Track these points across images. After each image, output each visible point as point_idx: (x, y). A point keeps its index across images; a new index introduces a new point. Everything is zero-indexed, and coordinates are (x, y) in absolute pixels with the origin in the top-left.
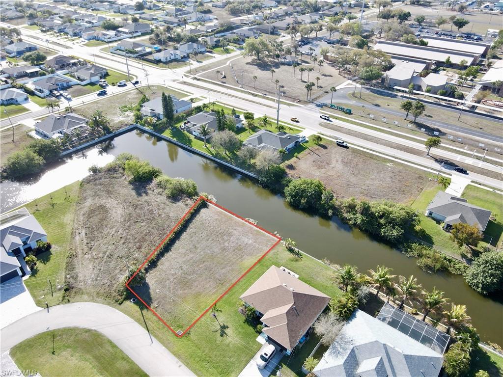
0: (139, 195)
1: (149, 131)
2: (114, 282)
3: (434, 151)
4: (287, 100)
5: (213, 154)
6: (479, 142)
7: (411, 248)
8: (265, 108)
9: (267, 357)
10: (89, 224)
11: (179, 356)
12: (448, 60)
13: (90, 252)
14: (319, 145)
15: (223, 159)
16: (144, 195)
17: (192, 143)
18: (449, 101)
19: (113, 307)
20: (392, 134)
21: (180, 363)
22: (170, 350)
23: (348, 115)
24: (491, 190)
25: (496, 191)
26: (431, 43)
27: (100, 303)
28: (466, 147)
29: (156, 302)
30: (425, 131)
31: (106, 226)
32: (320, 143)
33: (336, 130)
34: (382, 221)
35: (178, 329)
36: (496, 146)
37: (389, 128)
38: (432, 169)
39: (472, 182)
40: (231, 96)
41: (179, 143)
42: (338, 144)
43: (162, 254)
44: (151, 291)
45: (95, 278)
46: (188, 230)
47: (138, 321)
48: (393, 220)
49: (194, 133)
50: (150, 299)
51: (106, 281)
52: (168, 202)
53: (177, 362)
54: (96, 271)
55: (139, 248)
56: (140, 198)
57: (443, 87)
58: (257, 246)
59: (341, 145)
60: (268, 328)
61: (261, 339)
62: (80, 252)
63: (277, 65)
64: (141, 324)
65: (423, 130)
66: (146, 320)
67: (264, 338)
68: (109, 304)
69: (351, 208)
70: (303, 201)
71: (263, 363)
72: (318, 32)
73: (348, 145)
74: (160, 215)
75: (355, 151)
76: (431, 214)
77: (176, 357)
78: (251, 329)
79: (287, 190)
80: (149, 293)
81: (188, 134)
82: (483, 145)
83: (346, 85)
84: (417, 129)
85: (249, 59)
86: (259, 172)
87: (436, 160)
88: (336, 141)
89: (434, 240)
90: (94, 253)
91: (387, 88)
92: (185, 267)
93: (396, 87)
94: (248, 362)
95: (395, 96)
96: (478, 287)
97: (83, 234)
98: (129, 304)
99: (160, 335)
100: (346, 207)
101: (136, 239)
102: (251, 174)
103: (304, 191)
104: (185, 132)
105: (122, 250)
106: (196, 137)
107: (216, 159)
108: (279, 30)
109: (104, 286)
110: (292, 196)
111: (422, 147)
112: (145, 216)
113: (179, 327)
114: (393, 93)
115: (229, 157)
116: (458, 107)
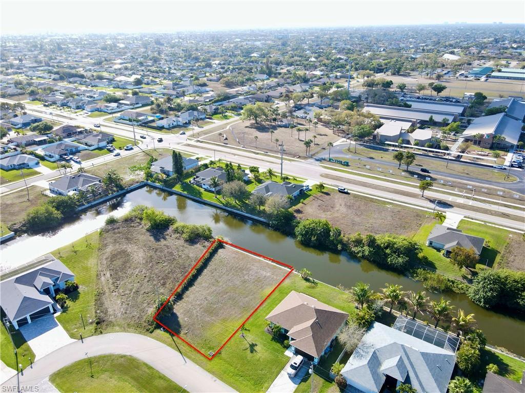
0: (157, 240)
1: (160, 187)
2: (143, 314)
3: (427, 193)
4: (288, 156)
5: (223, 204)
6: (467, 185)
7: (417, 273)
8: (268, 163)
9: (297, 366)
10: (113, 266)
11: (213, 372)
12: (431, 119)
13: (117, 290)
14: (323, 192)
15: (234, 207)
16: (162, 240)
17: (202, 195)
18: (437, 152)
19: (144, 335)
20: (388, 181)
21: (215, 378)
22: (204, 368)
23: (347, 167)
24: (483, 223)
25: (487, 224)
26: (415, 105)
27: (132, 332)
28: (456, 189)
29: (186, 329)
30: (418, 177)
31: (129, 267)
32: (323, 190)
33: (337, 180)
34: (388, 251)
35: (209, 350)
36: (483, 188)
37: (385, 176)
38: (428, 208)
39: (465, 217)
40: (235, 155)
41: (190, 196)
42: (339, 191)
43: (186, 289)
44: (179, 319)
45: (124, 312)
46: (208, 268)
47: (170, 345)
48: (398, 249)
49: (203, 186)
50: (180, 326)
51: (136, 313)
52: (186, 245)
53: (212, 378)
54: (124, 306)
55: (164, 284)
56: (159, 243)
57: (429, 140)
58: (275, 277)
59: (342, 191)
60: (295, 341)
61: (289, 353)
62: (107, 291)
63: (275, 128)
64: (173, 348)
65: (415, 176)
66: (178, 345)
67: (291, 352)
68: (140, 333)
69: (358, 242)
70: (313, 239)
71: (293, 372)
72: (310, 99)
73: (349, 191)
74: (180, 256)
75: (356, 196)
76: (431, 243)
77: (211, 373)
78: (278, 346)
79: (298, 230)
80: (178, 321)
81: (198, 188)
82: (471, 187)
83: (340, 142)
84: (410, 176)
85: (248, 123)
86: (270, 216)
87: (431, 201)
88: (337, 189)
89: (437, 265)
90: (121, 291)
91: (379, 144)
92: (209, 298)
93: (386, 142)
94: (279, 373)
95: (387, 150)
96: (480, 302)
97: (108, 275)
98: (160, 332)
99: (193, 357)
100: (353, 241)
101: (159, 277)
102: (262, 219)
103: (313, 229)
104: (195, 186)
105: (147, 287)
106: (206, 190)
107: (226, 208)
108: (273, 99)
109: (133, 318)
110: (302, 235)
111: (418, 191)
112: (165, 258)
113: (210, 348)
114: (384, 147)
115: (239, 205)
116: (444, 157)
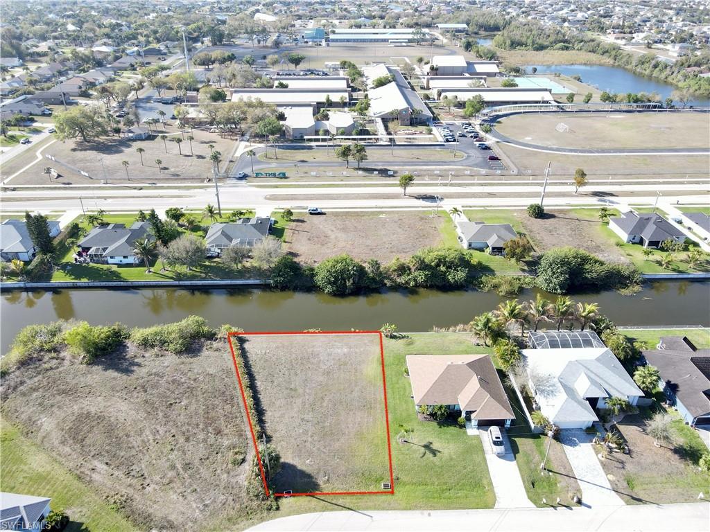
0: (127, 371)
2: (236, 491)
3: (410, 190)
4: (192, 183)
5: (172, 278)
6: (433, 170)
7: (482, 283)
9: (501, 439)
11: (416, 506)
12: (328, 100)
13: (148, 481)
14: (294, 221)
15: (193, 277)
16: (135, 368)
17: (122, 276)
19: (272, 518)
20: (346, 186)
21: (426, 512)
22: (399, 509)
23: (286, 180)
24: (482, 208)
25: (488, 208)
27: (249, 526)
28: (426, 178)
29: (322, 474)
30: (379, 173)
31: (127, 436)
32: (292, 218)
33: (292, 200)
35: (379, 483)
36: (449, 170)
37: (342, 180)
38: (422, 207)
39: (463, 207)
41: (97, 284)
42: (311, 214)
44: (299, 467)
45: (201, 506)
46: (257, 377)
47: (324, 509)
49: (110, 261)
50: (309, 476)
51: (223, 497)
52: (184, 358)
53: (422, 514)
54: (191, 498)
55: (218, 432)
56: (134, 376)
59: (315, 213)
61: (472, 431)
62: (131, 491)
64: (332, 510)
65: (376, 172)
66: (333, 502)
68: (262, 520)
70: (348, 284)
73: (323, 211)
74: (195, 380)
75: (336, 215)
76: (470, 245)
77: (414, 510)
78: (453, 430)
80: (300, 470)
81: (96, 265)
82: (438, 172)
84: (367, 174)
86: (258, 272)
87: (416, 198)
88: (307, 211)
89: (492, 267)
90: (157, 478)
93: (306, 137)
94: (485, 460)
95: (310, 148)
97: (101, 466)
98: (287, 502)
99: (370, 504)
101: (198, 425)
102: (251, 282)
104: (91, 264)
105: (196, 452)
106: (120, 266)
107: (181, 283)
109: (226, 506)
111: (395, 190)
112: (173, 392)
113: (378, 481)
114: (305, 144)
115: (201, 272)
116: (378, 144)
